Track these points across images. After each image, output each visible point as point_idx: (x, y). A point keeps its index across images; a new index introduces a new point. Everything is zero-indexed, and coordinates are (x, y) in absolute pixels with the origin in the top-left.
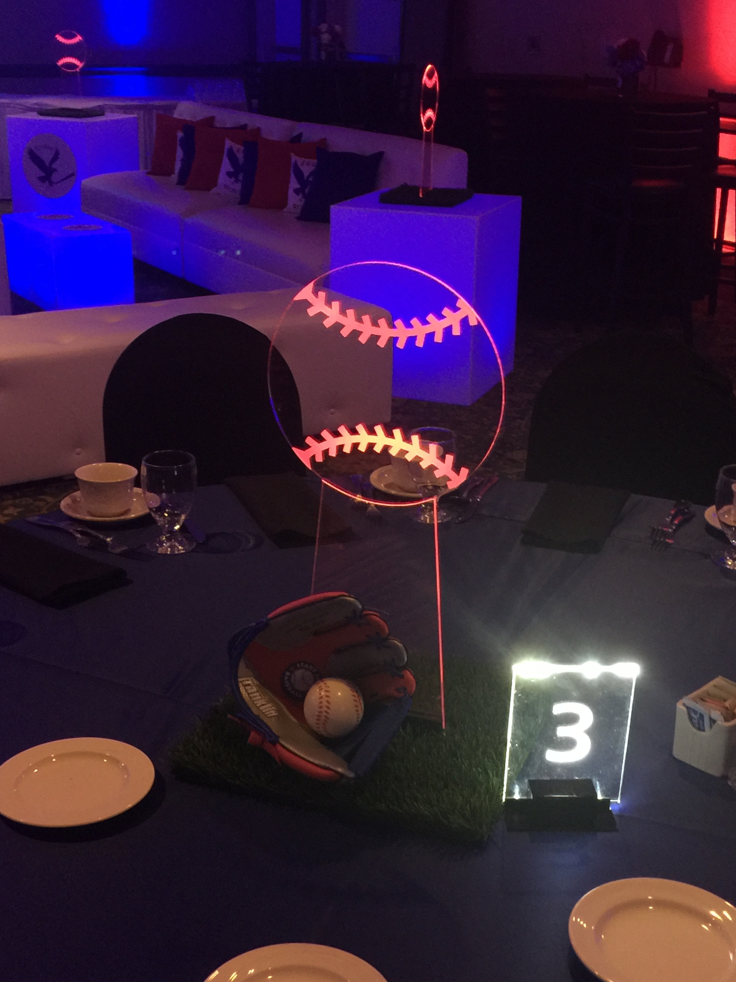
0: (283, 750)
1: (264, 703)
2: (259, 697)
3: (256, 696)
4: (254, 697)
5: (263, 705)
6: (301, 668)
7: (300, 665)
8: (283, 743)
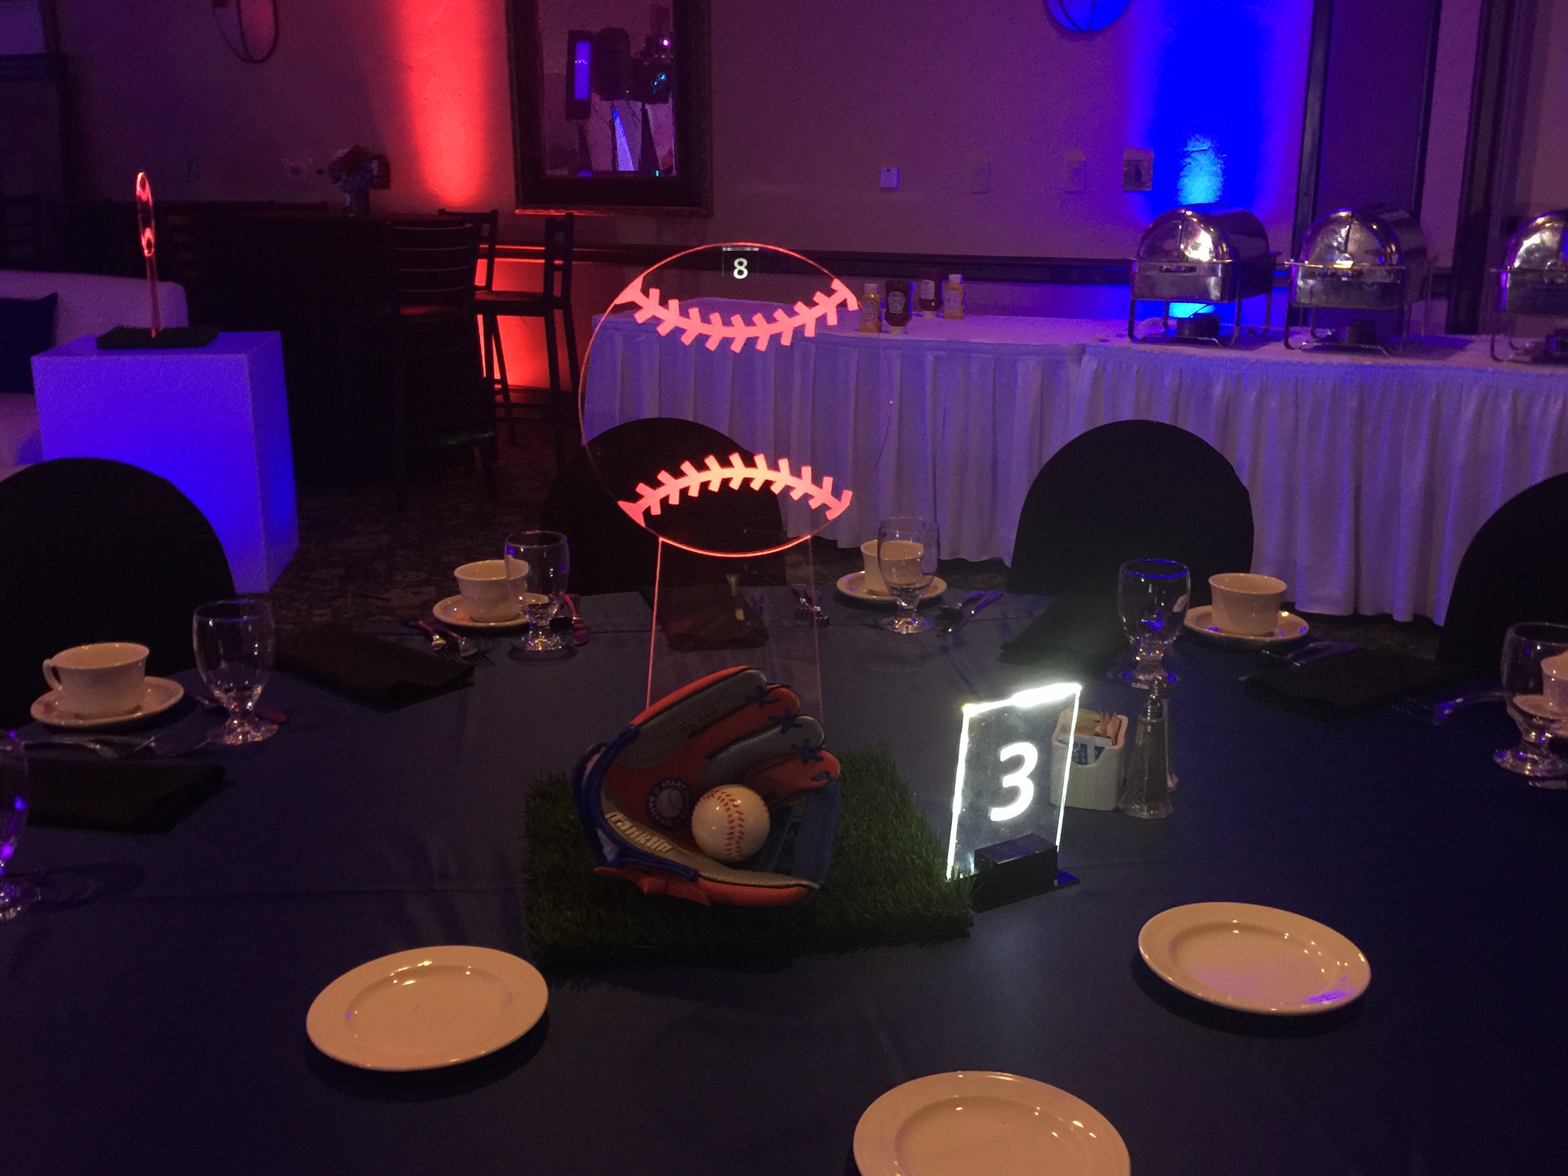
0: (713, 884)
1: (648, 838)
2: (637, 833)
3: (633, 833)
4: (631, 834)
5: (648, 840)
6: (667, 787)
7: (666, 784)
8: (706, 875)
